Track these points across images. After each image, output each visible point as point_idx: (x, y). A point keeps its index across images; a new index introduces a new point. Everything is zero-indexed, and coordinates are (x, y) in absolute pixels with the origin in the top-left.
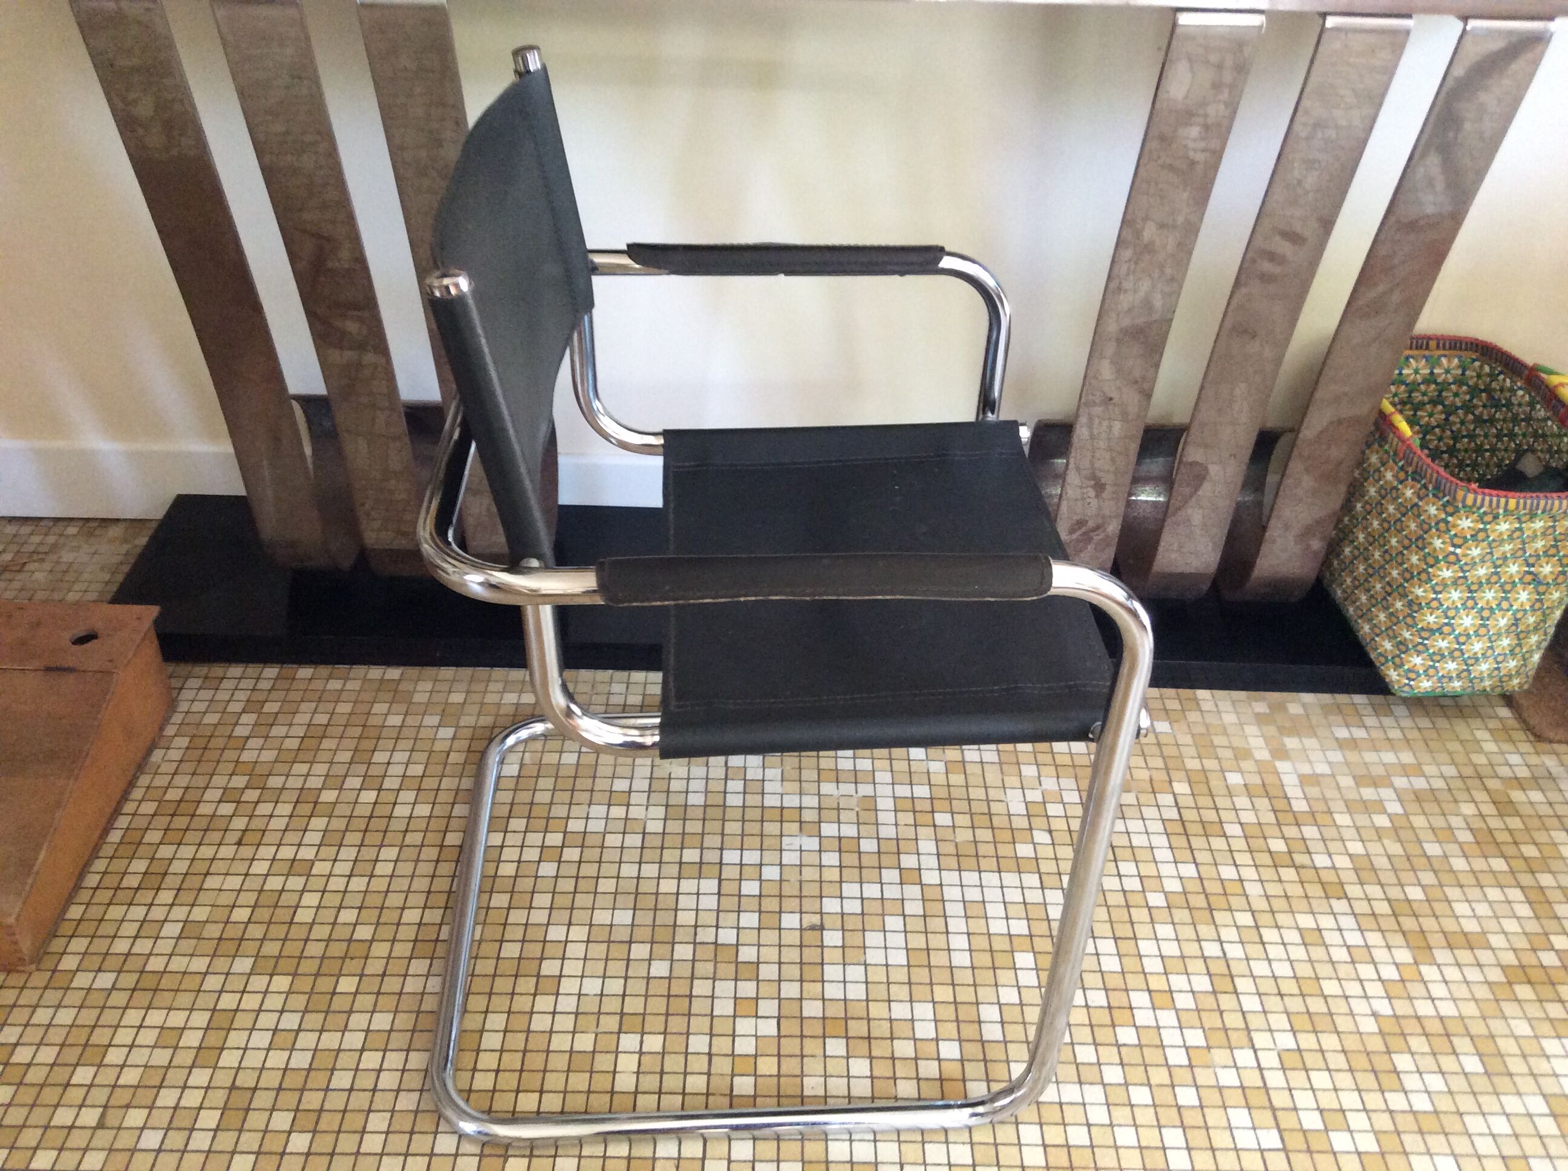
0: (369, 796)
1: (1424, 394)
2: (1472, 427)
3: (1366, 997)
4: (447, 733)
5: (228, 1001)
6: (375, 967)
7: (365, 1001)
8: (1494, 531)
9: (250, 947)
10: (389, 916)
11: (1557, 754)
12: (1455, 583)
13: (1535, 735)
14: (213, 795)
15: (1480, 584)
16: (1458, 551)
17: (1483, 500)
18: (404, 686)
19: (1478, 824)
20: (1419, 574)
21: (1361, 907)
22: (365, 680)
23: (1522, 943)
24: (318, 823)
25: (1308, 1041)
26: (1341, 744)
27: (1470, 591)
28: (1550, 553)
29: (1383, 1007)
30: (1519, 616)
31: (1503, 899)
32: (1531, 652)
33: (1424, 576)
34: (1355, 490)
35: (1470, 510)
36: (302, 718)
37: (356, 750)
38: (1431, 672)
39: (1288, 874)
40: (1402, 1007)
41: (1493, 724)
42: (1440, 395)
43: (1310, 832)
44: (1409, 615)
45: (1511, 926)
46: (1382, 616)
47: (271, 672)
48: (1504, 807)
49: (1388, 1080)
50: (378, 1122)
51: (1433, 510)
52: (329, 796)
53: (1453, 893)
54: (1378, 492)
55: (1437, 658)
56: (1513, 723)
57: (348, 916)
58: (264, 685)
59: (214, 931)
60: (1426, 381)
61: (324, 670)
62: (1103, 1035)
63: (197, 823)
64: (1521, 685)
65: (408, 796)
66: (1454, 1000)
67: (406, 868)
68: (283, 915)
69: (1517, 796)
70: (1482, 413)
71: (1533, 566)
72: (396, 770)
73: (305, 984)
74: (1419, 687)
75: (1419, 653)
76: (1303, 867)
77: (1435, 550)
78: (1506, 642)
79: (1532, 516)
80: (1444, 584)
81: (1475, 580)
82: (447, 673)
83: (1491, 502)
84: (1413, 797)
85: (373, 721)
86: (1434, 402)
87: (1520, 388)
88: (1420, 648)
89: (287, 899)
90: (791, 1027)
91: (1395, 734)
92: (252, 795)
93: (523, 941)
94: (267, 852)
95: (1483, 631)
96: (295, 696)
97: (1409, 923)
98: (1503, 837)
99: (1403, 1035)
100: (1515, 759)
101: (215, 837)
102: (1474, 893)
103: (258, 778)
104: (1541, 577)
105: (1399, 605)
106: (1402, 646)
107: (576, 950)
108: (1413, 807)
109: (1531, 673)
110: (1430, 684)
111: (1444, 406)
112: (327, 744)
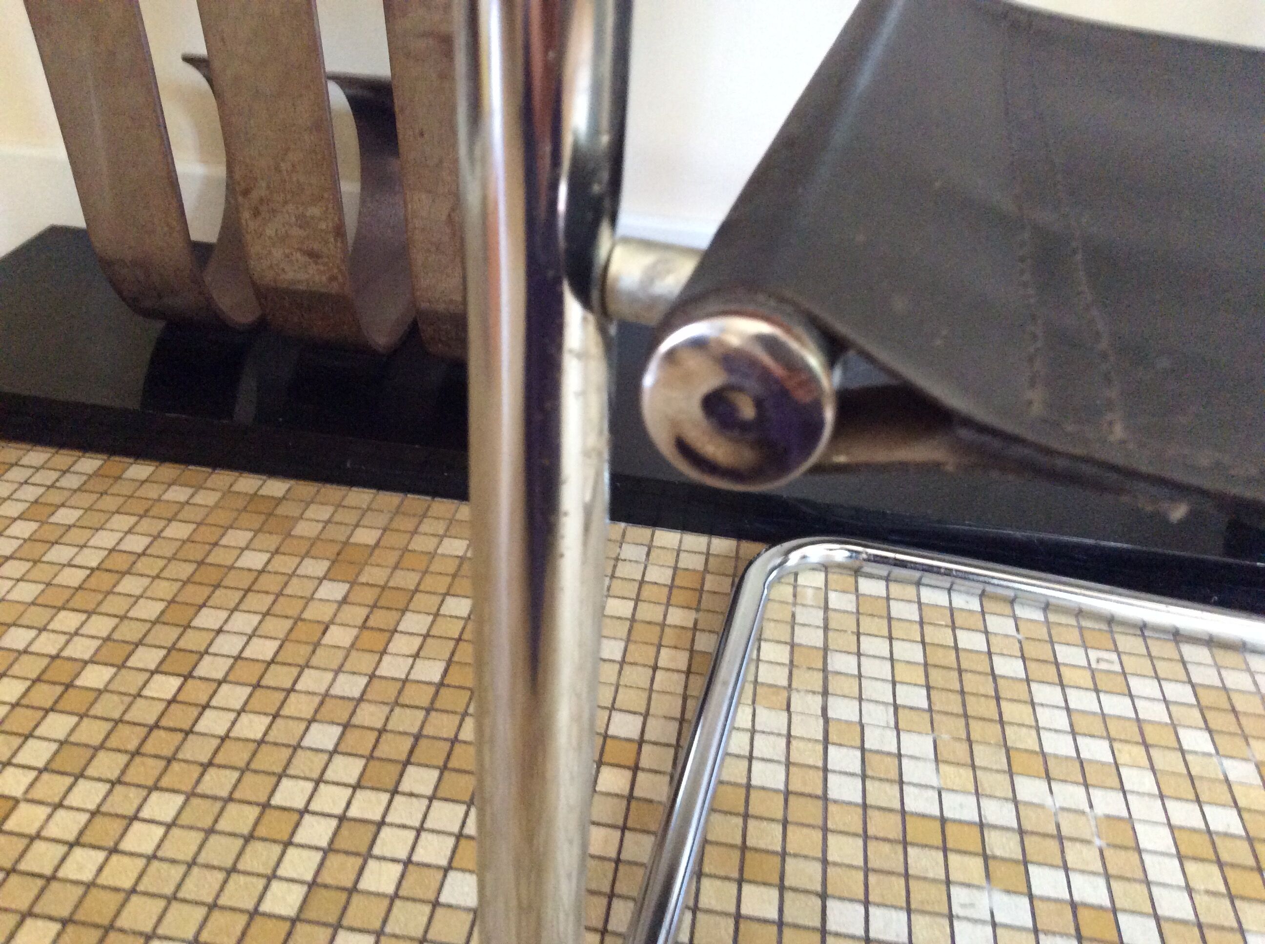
0: (165, 687)
4: (333, 591)
24: (57, 726)
37: (172, 602)
47: (89, 464)
52: (95, 676)
58: (71, 481)
61: (169, 471)
65: (234, 696)
67: (184, 844)
72: (229, 645)
82: (360, 497)
85: (218, 557)
96: (109, 502)
112: (131, 585)
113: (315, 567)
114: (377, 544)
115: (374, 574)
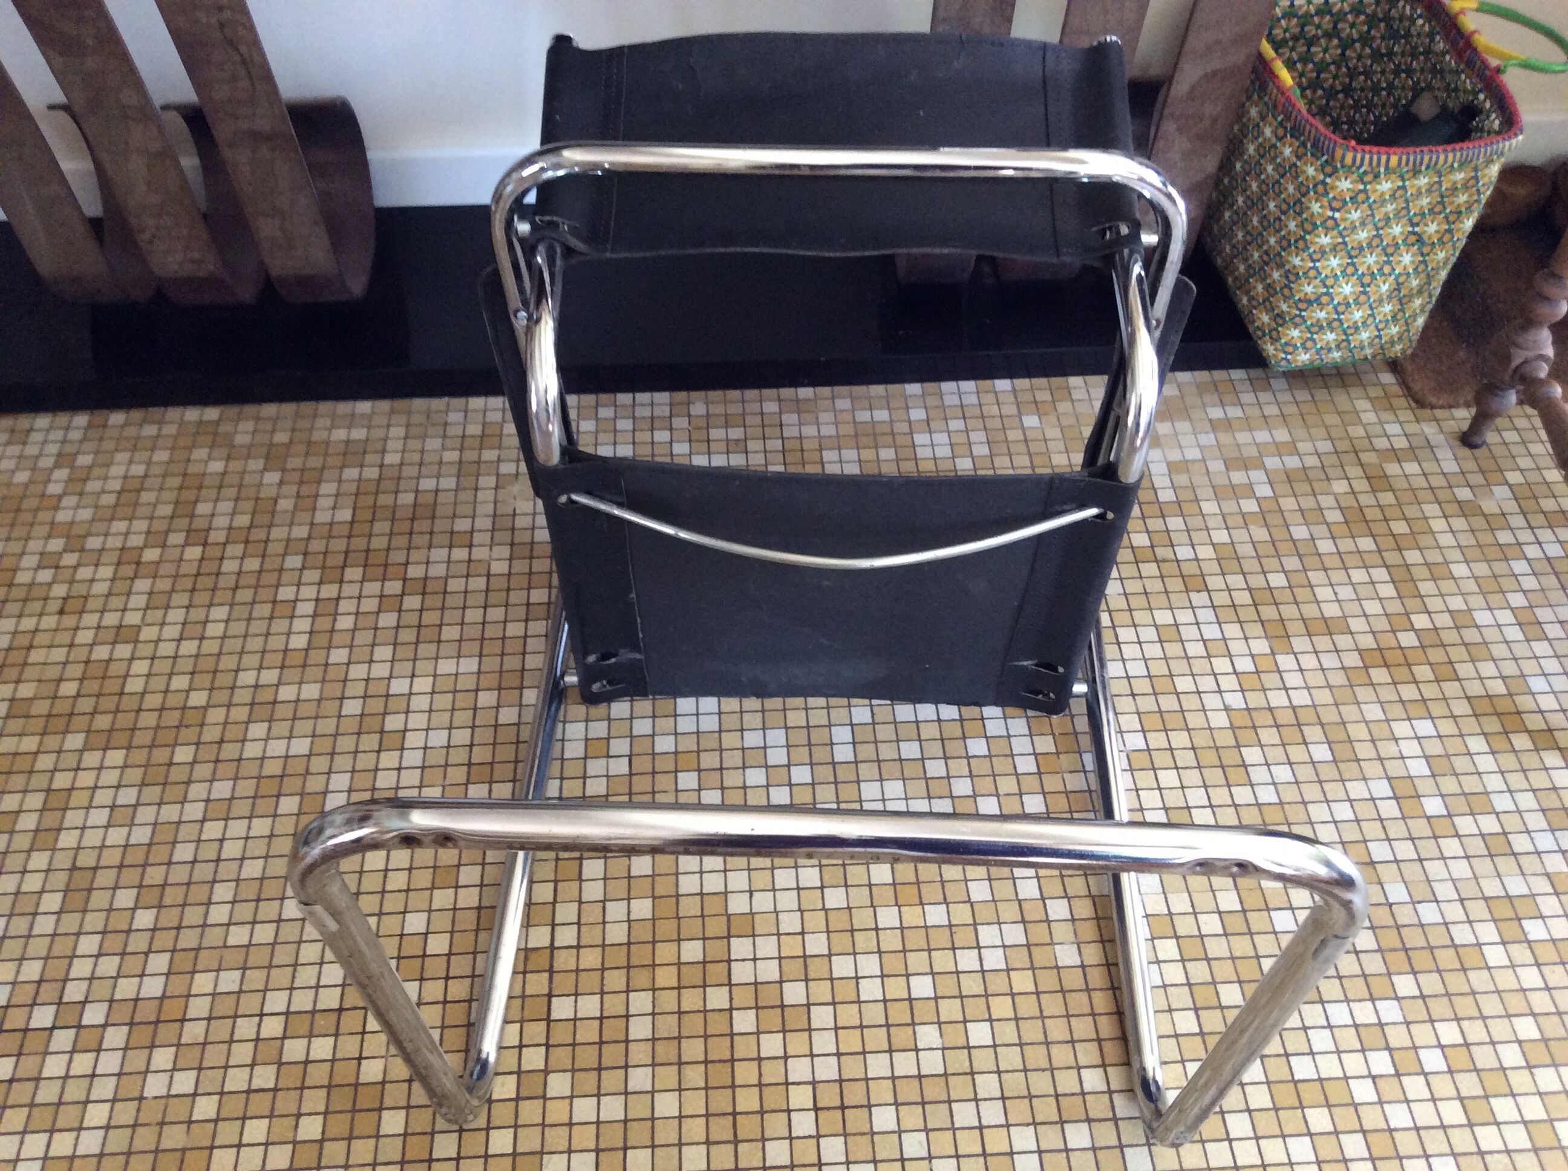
0: (194, 552)
1: (1318, 27)
2: (1369, 62)
3: (1220, 692)
4: (272, 477)
5: (62, 781)
6: (211, 734)
7: (203, 771)
8: (1375, 191)
9: (79, 722)
10: (224, 680)
11: (1437, 420)
12: (1334, 249)
13: (1417, 402)
14: (29, 561)
15: (1361, 249)
16: (1337, 215)
17: (1362, 159)
18: (224, 428)
19: (1349, 502)
20: (1296, 241)
21: (1221, 599)
22: (182, 423)
23: (1382, 624)
24: (143, 585)
25: (1157, 740)
26: (1215, 426)
27: (1351, 257)
28: (1437, 210)
29: (1236, 700)
30: (1401, 280)
31: (1367, 579)
32: (1414, 316)
33: (1301, 244)
34: (1233, 148)
35: (1349, 170)
36: (117, 471)
37: (177, 503)
38: (1309, 344)
39: (1149, 569)
40: (1256, 699)
41: (1374, 392)
42: (1335, 27)
43: (1175, 523)
44: (1286, 286)
45: (1373, 607)
46: (1260, 287)
47: (81, 419)
48: (1378, 481)
49: (1234, 774)
50: (223, 892)
51: (1311, 171)
52: (151, 555)
53: (1316, 577)
54: (1257, 150)
55: (1316, 329)
56: (1396, 389)
57: (180, 682)
58: (75, 435)
59: (41, 707)
60: (1320, 12)
61: (137, 414)
62: (955, 747)
63: (17, 593)
64: (1403, 351)
65: (236, 550)
66: (1308, 688)
67: (237, 628)
68: (112, 686)
69: (1392, 469)
70: (1379, 46)
71: (1417, 225)
72: (221, 522)
73: (139, 756)
74: (1296, 361)
75: (1296, 326)
76: (1164, 561)
77: (1313, 215)
78: (1388, 308)
79: (1416, 173)
80: (1323, 252)
81: (1355, 245)
82: (269, 409)
83: (1371, 159)
84: (1285, 478)
85: (193, 469)
86: (1328, 36)
87: (1420, 16)
88: (1297, 320)
89: (116, 669)
90: (643, 764)
91: (1272, 410)
92: (70, 559)
93: (365, 697)
94: (89, 619)
95: (1363, 298)
96: (109, 445)
97: (1269, 612)
98: (1373, 514)
99: (1254, 727)
100: (1393, 429)
101: (36, 606)
102: (1338, 576)
103: (75, 540)
104: (1425, 237)
105: (1276, 275)
106: (1280, 319)
107: (420, 703)
108: (1283, 489)
109: (1415, 338)
110: (1308, 356)
111: (1340, 39)
112: (147, 497)
113: (256, 464)
114: (291, 442)
115: (294, 462)
